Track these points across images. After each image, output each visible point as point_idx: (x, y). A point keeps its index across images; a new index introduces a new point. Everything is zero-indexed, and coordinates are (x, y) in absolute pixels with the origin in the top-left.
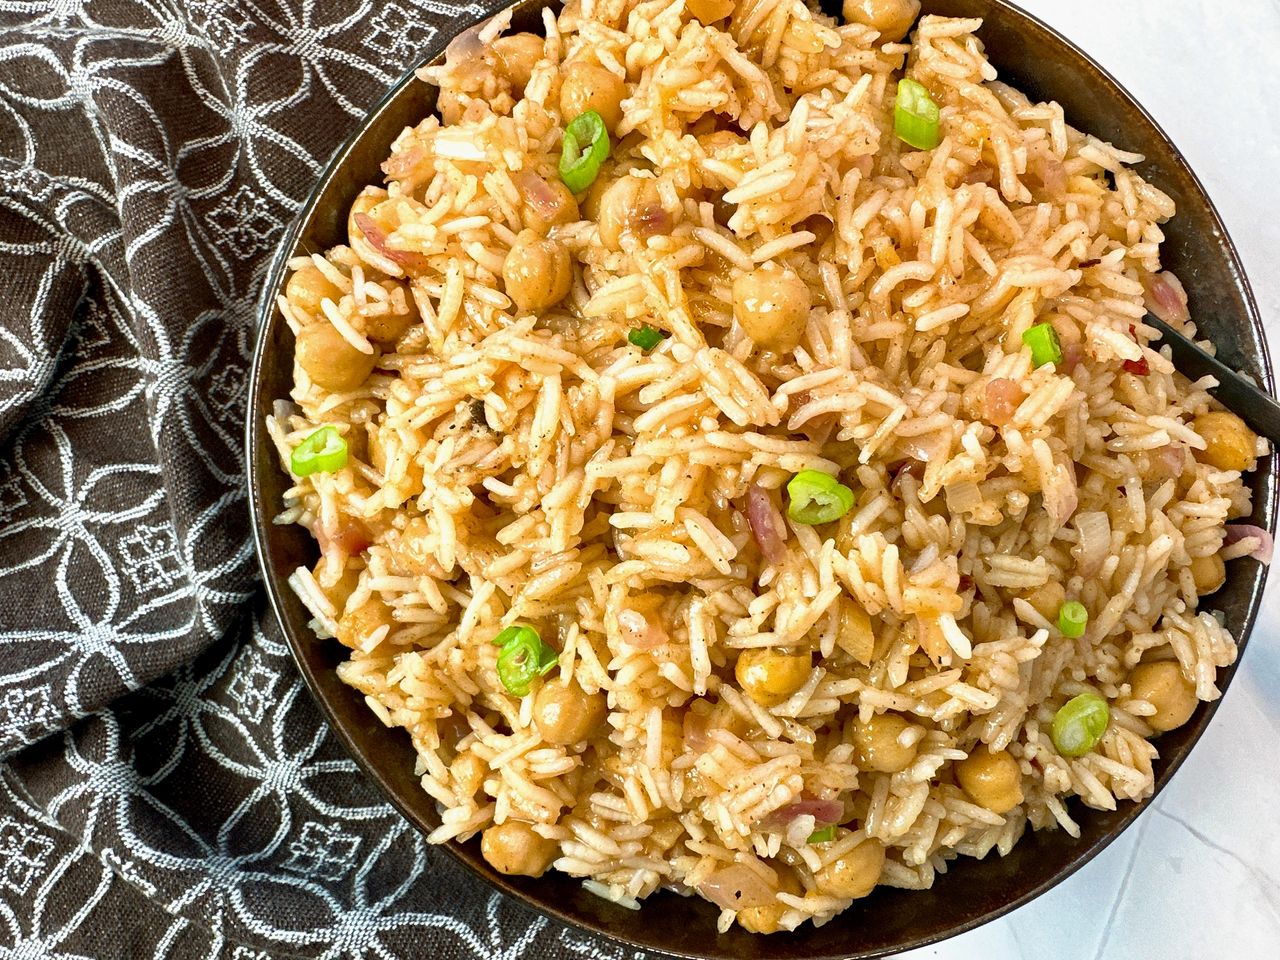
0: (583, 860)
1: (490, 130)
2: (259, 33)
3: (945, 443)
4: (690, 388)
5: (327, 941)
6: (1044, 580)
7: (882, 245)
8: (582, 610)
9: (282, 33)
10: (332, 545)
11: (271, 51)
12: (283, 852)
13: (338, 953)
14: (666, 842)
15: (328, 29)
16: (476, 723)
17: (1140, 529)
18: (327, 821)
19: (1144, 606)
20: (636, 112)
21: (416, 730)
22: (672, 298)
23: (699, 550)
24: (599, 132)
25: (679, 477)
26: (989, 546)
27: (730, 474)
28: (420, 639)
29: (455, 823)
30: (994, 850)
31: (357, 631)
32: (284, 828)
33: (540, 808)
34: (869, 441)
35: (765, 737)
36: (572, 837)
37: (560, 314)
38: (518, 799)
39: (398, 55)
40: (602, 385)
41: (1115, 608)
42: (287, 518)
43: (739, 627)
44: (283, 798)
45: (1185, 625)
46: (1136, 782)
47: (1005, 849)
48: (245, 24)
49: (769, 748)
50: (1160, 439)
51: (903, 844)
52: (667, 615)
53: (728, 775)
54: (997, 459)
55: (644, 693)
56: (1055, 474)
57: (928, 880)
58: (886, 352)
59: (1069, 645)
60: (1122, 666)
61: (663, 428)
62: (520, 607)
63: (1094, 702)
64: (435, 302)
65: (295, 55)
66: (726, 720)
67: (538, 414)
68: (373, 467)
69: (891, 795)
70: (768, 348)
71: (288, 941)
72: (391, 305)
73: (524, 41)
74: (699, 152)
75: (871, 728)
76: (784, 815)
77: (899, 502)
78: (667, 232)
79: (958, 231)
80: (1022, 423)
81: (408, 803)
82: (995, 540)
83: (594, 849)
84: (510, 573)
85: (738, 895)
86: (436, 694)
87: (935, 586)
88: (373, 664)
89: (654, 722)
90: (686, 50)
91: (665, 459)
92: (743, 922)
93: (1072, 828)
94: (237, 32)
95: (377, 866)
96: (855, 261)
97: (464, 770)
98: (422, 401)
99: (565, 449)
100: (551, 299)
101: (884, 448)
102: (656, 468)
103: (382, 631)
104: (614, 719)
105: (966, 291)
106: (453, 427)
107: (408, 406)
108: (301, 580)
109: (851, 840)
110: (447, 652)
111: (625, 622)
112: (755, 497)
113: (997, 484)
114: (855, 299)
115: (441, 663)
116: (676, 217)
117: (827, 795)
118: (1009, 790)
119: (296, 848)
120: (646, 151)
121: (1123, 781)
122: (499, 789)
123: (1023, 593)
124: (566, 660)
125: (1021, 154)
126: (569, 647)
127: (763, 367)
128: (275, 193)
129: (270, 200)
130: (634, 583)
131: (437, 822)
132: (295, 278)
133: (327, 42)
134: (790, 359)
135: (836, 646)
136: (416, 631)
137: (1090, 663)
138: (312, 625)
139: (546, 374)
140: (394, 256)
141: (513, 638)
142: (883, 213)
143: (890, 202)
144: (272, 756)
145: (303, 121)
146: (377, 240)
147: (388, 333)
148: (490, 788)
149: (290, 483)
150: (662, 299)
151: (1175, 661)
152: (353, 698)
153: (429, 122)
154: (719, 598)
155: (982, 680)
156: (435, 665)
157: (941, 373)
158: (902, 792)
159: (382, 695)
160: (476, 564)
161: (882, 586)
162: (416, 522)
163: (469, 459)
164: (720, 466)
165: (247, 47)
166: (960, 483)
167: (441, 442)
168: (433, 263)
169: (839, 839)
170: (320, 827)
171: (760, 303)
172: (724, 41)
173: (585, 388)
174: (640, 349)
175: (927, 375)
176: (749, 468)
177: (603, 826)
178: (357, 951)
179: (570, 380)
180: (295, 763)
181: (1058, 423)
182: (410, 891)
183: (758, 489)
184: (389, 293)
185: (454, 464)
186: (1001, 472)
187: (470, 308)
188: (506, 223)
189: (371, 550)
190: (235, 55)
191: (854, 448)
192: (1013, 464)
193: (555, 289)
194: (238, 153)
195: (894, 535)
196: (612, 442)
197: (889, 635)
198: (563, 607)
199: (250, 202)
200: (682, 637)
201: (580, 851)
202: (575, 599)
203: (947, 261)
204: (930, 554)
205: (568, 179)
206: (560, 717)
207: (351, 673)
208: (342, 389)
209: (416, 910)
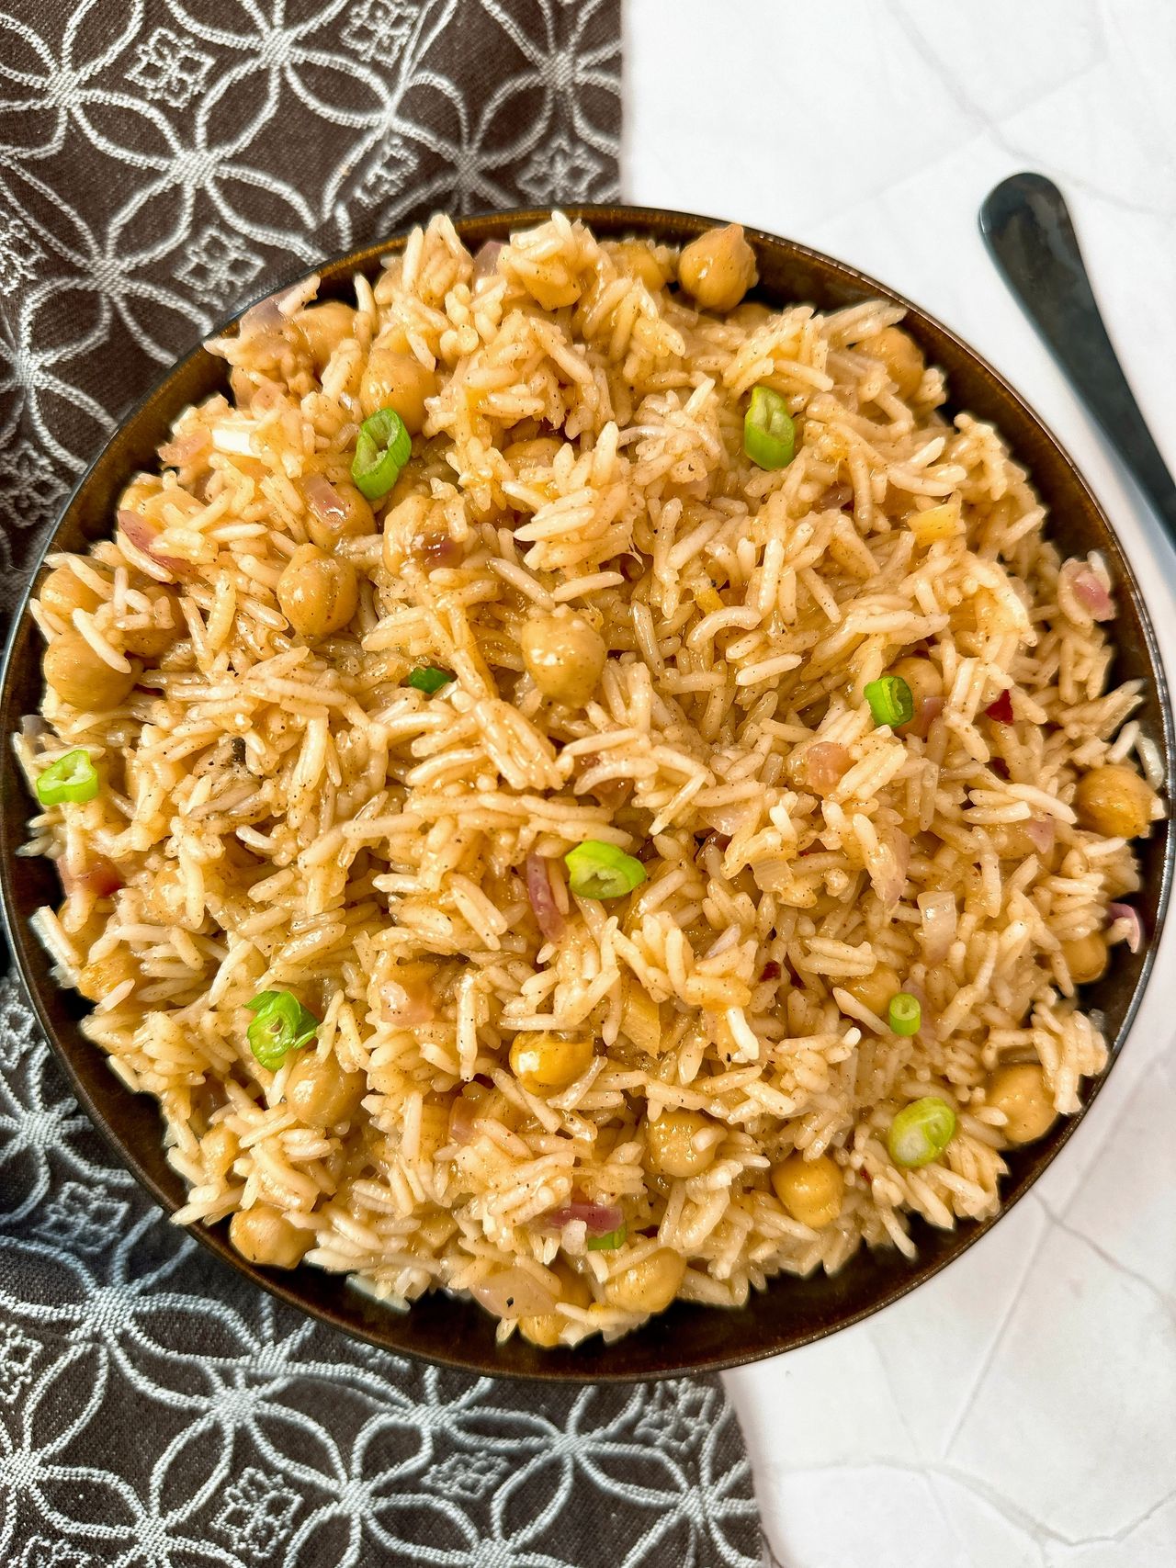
0: (339, 1254)
1: (270, 427)
2: (53, 266)
3: (752, 815)
4: (469, 742)
5: (76, 1318)
6: (869, 970)
7: (702, 587)
8: (347, 976)
9: (79, 265)
10: (77, 885)
11: (65, 288)
12: (37, 1216)
13: (89, 1333)
14: (435, 1238)
15: (135, 260)
16: (234, 1093)
17: (995, 913)
18: (90, 1183)
19: (1006, 997)
20: (442, 414)
21: (163, 1097)
22: (457, 639)
23: (465, 922)
24: (396, 433)
25: (448, 841)
26: (808, 928)
27: (504, 840)
28: (173, 996)
29: (201, 1204)
30: (820, 1270)
31: (101, 984)
32: (41, 1188)
33: (293, 1197)
34: (664, 809)
35: (542, 1131)
36: (329, 1227)
37: (345, 638)
38: (269, 1183)
39: (217, 291)
40: (372, 732)
41: (964, 1001)
42: (31, 849)
43: (514, 1007)
44: (41, 1153)
45: (1055, 1025)
46: (977, 1201)
47: (831, 1268)
48: (33, 259)
49: (543, 1143)
50: (1021, 812)
51: (707, 1256)
52: (438, 988)
53: (491, 1173)
54: (813, 834)
55: (406, 1075)
56: (878, 855)
57: (741, 1296)
58: (706, 704)
59: (906, 1043)
60: (981, 1066)
61: (438, 783)
62: (277, 970)
63: (938, 1108)
64: (204, 615)
65: (95, 292)
66: (497, 1109)
67: (302, 759)
68: (128, 798)
69: (688, 1201)
70: (560, 701)
71: (34, 1315)
72: (152, 617)
73: (331, 314)
74: (504, 468)
75: (663, 1126)
76: (554, 1218)
77: (704, 875)
78: (455, 564)
79: (789, 574)
80: (846, 795)
81: (153, 1177)
82: (818, 921)
83: (352, 1241)
84: (267, 932)
85: (510, 1303)
86: (186, 1059)
87: (723, 976)
88: (119, 1020)
89: (413, 1108)
90: (502, 346)
91: (436, 819)
92: (524, 1332)
93: (907, 1247)
94: (24, 268)
95: (143, 1240)
96: (670, 604)
97: (215, 1146)
98: (180, 731)
99: (331, 800)
100: (331, 625)
101: (680, 819)
102: (425, 829)
103: (126, 987)
104: (370, 1103)
105: (799, 641)
106: (211, 764)
107: (167, 733)
108: (43, 920)
109: (645, 1248)
110: (199, 1015)
111: (388, 995)
112: (530, 866)
113: (815, 861)
114: (671, 646)
115: (192, 1024)
116: (468, 547)
117: (603, 1201)
118: (823, 1202)
119: (54, 1212)
120: (452, 458)
121: (964, 1200)
122: (250, 1170)
123: (848, 982)
124: (325, 1033)
125: (880, 483)
126: (330, 1017)
127: (554, 721)
128: (61, 453)
129: (55, 462)
130: (399, 952)
131: (182, 1201)
132: (51, 580)
133: (134, 274)
134: (582, 715)
135: (620, 1034)
136: (166, 989)
137: (938, 1061)
138: (55, 972)
139: (310, 717)
140: (160, 560)
141: (268, 1004)
142: (707, 549)
143: (718, 537)
144: (27, 1106)
145: (98, 370)
146: (141, 542)
147: (149, 647)
148: (240, 1168)
149: (35, 810)
150: (447, 639)
151: (1038, 1064)
152: (95, 1056)
153: (217, 402)
154: (494, 974)
155: (787, 1082)
156: (186, 1027)
157: (765, 731)
158: (700, 1199)
159: (128, 1056)
160: (231, 918)
161: (666, 971)
162: (168, 867)
163: (221, 804)
164: (494, 831)
165: (34, 284)
166: (768, 860)
167: (200, 777)
168: (203, 572)
169: (632, 1247)
170: (82, 1189)
171: (543, 656)
172: (552, 336)
173: (355, 734)
174: (420, 693)
175: (751, 732)
176: (526, 834)
177: (365, 1218)
178: (110, 1332)
179: (337, 724)
180: (54, 1115)
181: (896, 792)
182: (177, 1270)
183: (536, 859)
184: (153, 604)
185: (205, 810)
186: (818, 848)
187: (243, 626)
188: (287, 532)
189: (121, 892)
190: (19, 295)
191: (649, 816)
192: (830, 841)
193: (335, 616)
194: (21, 405)
195: (689, 915)
196: (384, 795)
197: (682, 1025)
198: (326, 972)
199: (32, 462)
200: (450, 1013)
201: (336, 1243)
202: (340, 963)
203: (777, 605)
204: (730, 936)
205: (360, 484)
206: (312, 1095)
207: (93, 1028)
208: (95, 709)
209: (181, 1291)
